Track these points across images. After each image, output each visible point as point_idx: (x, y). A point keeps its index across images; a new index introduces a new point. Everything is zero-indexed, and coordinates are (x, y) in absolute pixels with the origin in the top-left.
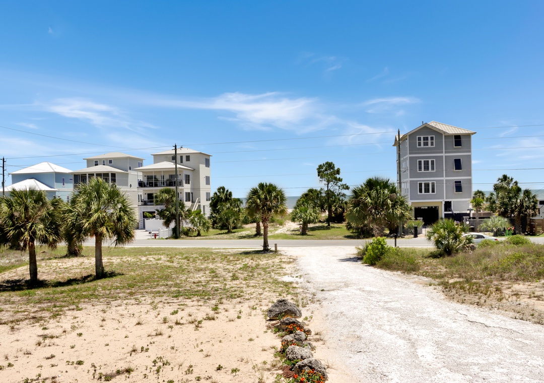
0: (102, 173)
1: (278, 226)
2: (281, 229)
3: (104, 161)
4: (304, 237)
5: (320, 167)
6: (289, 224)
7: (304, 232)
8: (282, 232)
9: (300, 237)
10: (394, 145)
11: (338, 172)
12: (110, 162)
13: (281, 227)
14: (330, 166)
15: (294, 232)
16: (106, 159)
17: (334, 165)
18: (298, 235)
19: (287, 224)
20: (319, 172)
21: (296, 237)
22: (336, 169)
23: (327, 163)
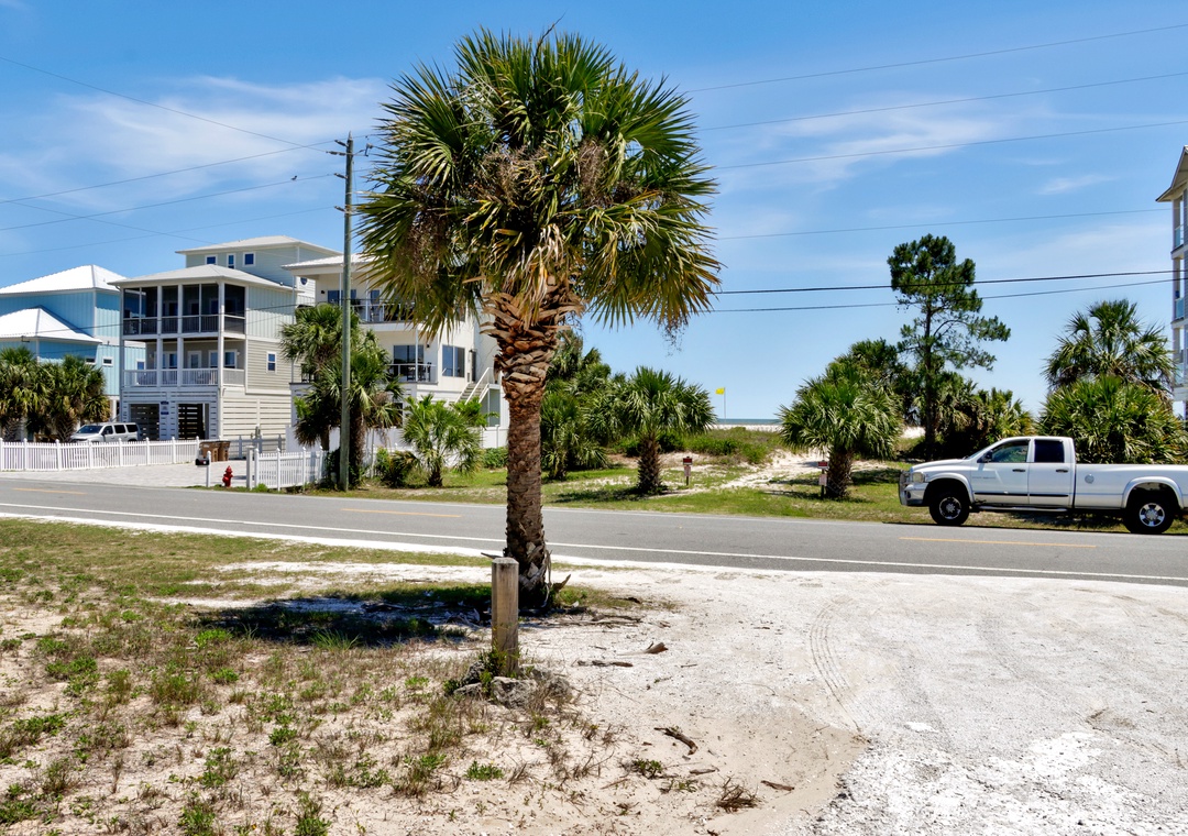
0: (200, 283)
1: (744, 464)
2: (753, 476)
3: (231, 258)
4: (836, 505)
5: (902, 254)
6: (782, 462)
7: (834, 486)
8: (751, 485)
9: (818, 504)
10: (1162, 199)
11: (967, 272)
12: (249, 259)
13: (754, 468)
14: (937, 250)
15: (795, 488)
16: (238, 250)
17: (951, 249)
18: (814, 497)
19: (775, 459)
20: (896, 274)
21: (799, 504)
22: (959, 261)
23: (926, 241)
